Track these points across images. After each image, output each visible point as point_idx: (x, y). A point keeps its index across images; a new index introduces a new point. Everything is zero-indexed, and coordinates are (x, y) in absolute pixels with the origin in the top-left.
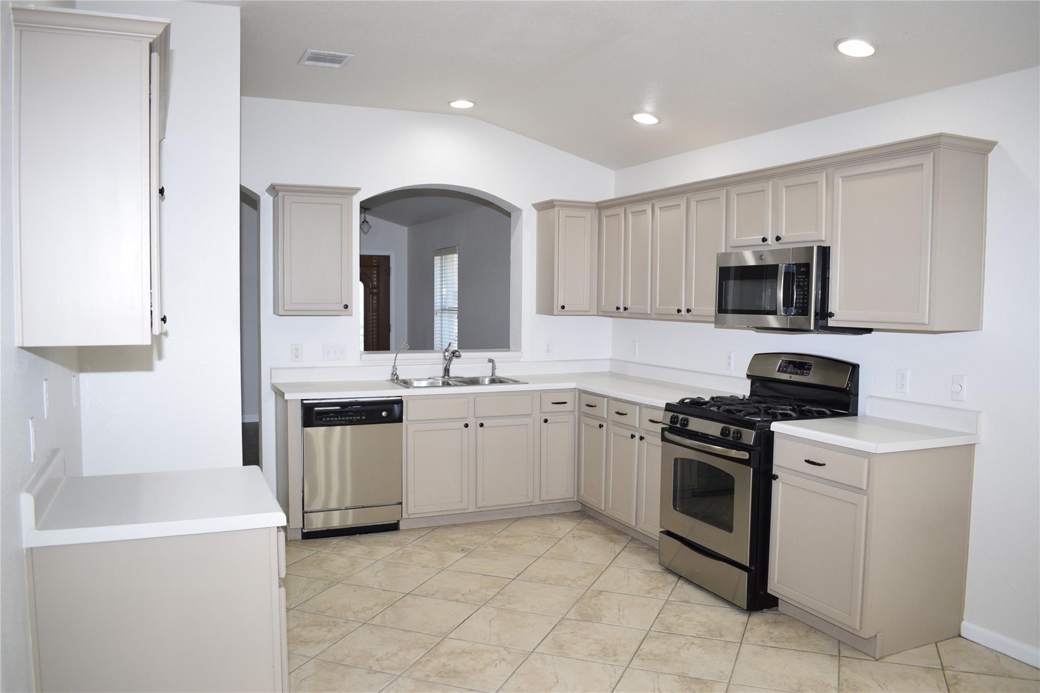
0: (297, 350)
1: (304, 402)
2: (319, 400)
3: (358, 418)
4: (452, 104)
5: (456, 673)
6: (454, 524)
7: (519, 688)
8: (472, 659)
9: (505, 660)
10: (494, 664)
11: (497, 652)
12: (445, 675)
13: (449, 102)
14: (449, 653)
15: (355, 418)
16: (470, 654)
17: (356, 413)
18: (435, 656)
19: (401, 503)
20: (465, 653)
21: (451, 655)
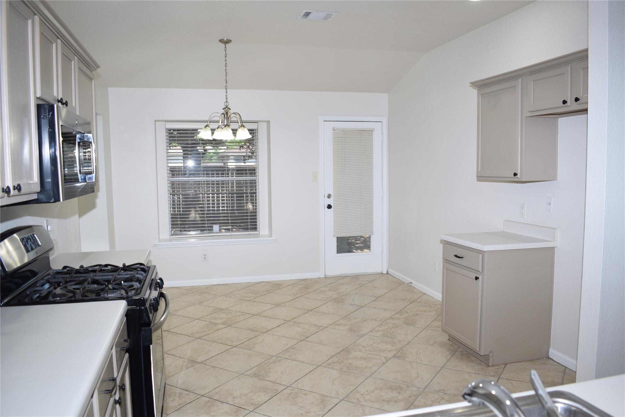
5: (392, 389)
7: (356, 378)
8: (382, 397)
9: (361, 394)
10: (369, 392)
11: (365, 401)
12: (398, 388)
14: (397, 401)
16: (383, 400)
18: (406, 400)
20: (387, 401)
21: (396, 400)
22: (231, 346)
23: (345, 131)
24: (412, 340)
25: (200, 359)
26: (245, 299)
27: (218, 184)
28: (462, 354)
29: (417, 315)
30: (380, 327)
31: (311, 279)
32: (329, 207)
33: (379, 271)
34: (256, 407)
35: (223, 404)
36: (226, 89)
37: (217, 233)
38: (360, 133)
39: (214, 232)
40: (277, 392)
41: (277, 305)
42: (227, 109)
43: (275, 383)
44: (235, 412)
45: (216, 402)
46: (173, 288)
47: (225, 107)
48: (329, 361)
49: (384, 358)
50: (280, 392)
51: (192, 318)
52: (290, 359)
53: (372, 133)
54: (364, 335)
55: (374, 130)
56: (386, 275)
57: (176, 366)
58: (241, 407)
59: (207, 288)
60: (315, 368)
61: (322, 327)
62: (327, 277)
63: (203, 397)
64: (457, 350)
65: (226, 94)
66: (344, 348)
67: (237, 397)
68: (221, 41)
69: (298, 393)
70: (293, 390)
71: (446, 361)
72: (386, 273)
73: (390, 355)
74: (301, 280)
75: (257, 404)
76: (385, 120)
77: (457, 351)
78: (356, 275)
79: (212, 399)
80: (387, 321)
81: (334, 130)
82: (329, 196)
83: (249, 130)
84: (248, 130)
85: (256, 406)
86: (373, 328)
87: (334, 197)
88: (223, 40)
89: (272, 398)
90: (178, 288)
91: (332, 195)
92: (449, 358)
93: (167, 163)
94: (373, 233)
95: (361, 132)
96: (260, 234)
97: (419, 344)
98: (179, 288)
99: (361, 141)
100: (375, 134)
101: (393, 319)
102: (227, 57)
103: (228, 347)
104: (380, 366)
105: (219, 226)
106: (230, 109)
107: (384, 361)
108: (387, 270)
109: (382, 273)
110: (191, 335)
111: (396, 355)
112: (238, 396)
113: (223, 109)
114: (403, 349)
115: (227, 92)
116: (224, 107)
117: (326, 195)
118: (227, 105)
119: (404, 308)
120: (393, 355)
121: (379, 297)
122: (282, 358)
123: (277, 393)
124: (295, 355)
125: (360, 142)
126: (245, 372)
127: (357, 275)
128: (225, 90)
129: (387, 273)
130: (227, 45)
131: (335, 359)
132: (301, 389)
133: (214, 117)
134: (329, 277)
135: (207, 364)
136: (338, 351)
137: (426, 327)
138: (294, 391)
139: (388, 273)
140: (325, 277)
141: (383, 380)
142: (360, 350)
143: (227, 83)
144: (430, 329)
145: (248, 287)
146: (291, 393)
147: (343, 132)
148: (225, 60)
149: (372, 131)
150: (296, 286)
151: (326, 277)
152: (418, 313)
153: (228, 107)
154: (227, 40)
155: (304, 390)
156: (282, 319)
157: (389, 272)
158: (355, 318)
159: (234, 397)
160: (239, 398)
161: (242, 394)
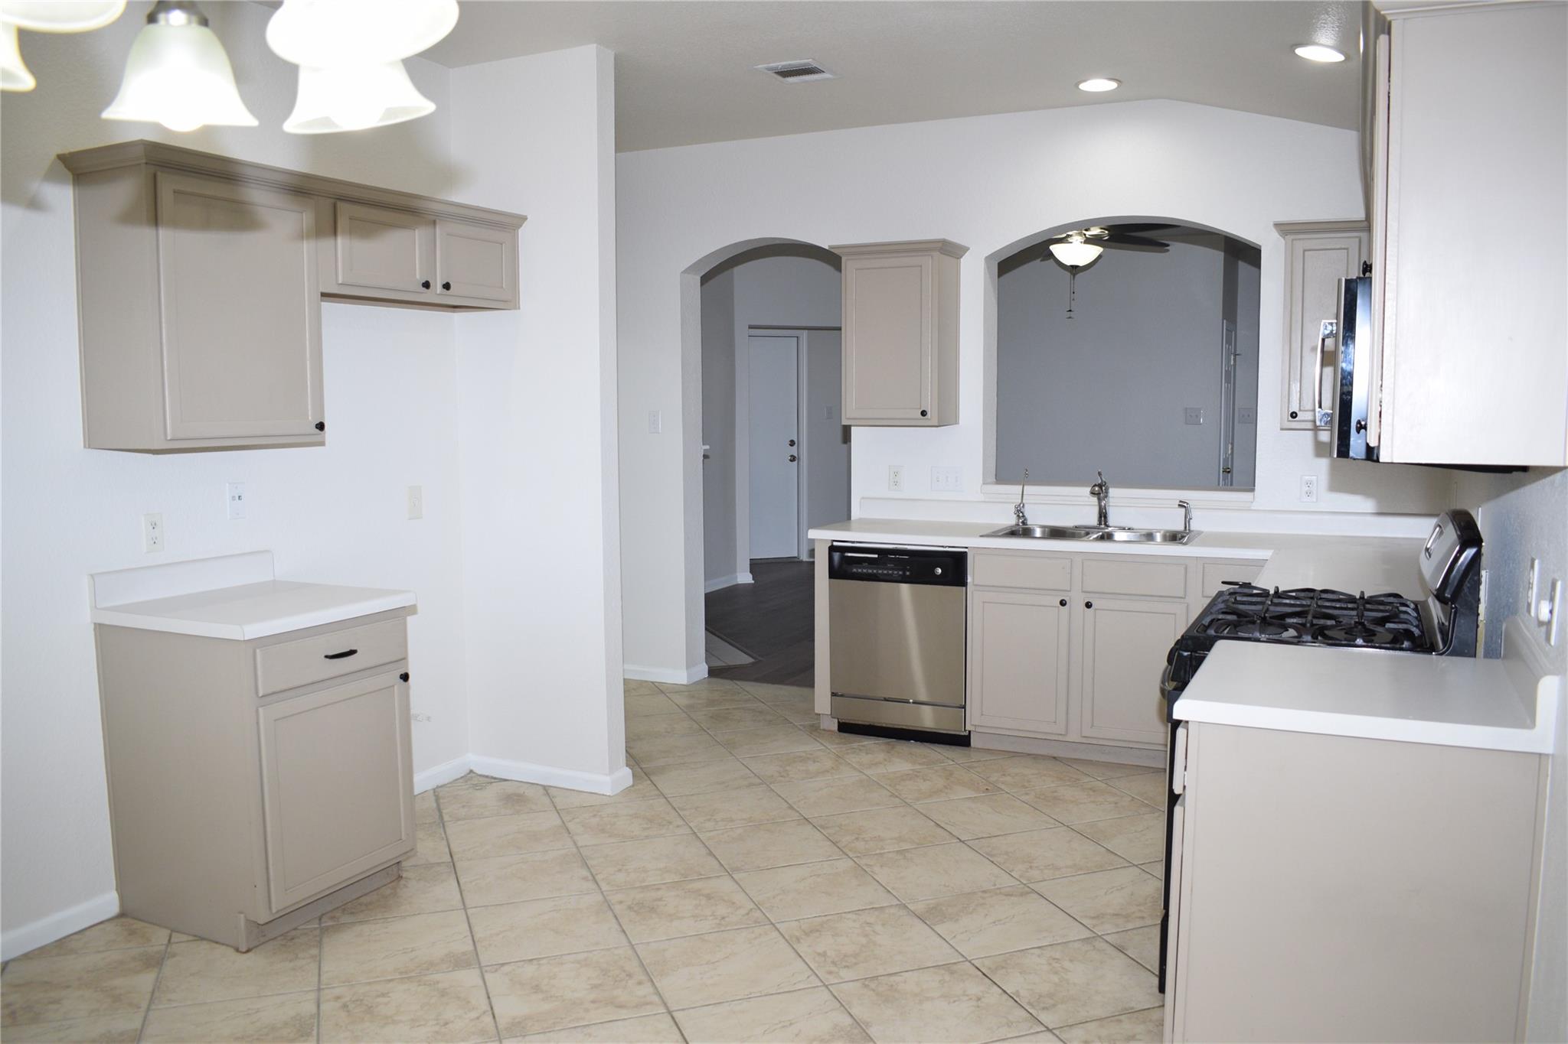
0: (896, 474)
1: (835, 544)
2: (853, 542)
3: (900, 573)
4: (1083, 86)
6: (1055, 755)
13: (1077, 85)
15: (896, 572)
17: (900, 564)
19: (964, 707)
159: (979, 999)
160: (967, 995)
161: (952, 1001)
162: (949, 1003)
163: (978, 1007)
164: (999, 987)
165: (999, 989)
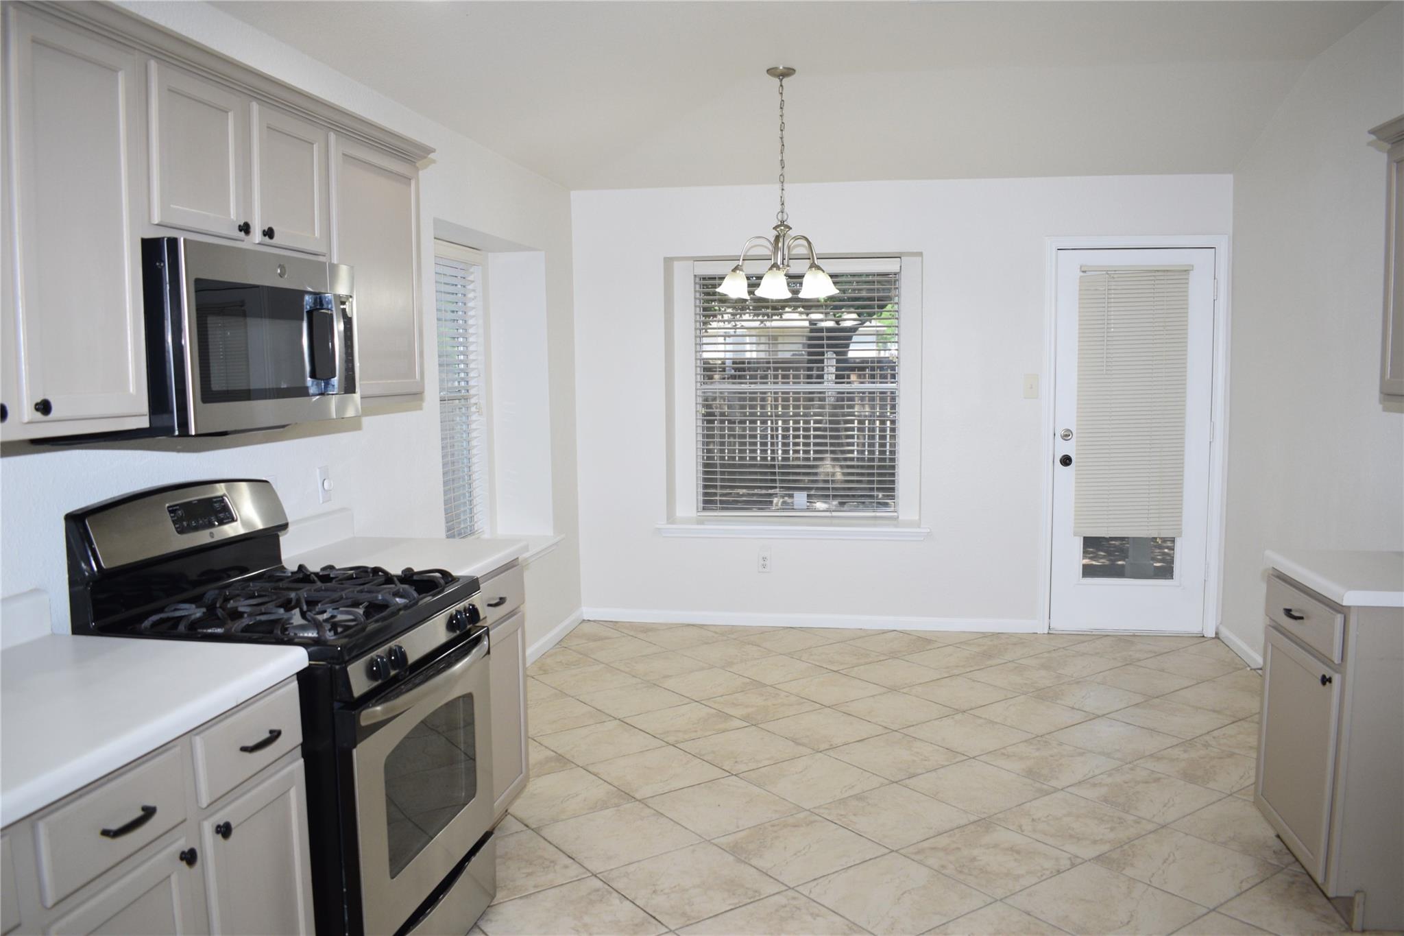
7: (961, 899)
22: (727, 771)
23: (1111, 274)
24: (1175, 821)
25: (644, 792)
26: (828, 667)
27: (797, 399)
28: (1293, 883)
29: (1231, 755)
30: (1110, 775)
31: (1010, 635)
32: (1066, 461)
33: (1195, 628)
34: (688, 923)
35: (622, 903)
36: (782, 182)
37: (802, 510)
38: (1153, 278)
39: (795, 507)
40: (755, 897)
41: (893, 690)
42: (782, 228)
43: (767, 875)
44: (636, 925)
45: (610, 893)
46: (693, 625)
47: (780, 223)
48: (926, 844)
49: (1070, 859)
50: (762, 899)
51: (688, 698)
52: (835, 823)
53: (1186, 277)
54: (1056, 790)
55: (1192, 270)
56: (1213, 641)
57: (585, 800)
58: (654, 918)
59: (762, 633)
60: (879, 854)
61: (963, 755)
62: (1054, 632)
63: (593, 877)
64: (1283, 869)
65: (782, 193)
66: (983, 816)
67: (662, 891)
68: (771, 72)
69: (799, 909)
70: (794, 898)
71: (1233, 894)
72: (1214, 636)
73: (1089, 852)
74: (985, 635)
75: (694, 918)
76: (1223, 245)
77: (1285, 870)
78: (1131, 634)
79: (609, 885)
80: (1138, 762)
81: (1083, 272)
82: (1067, 436)
83: (832, 276)
84: (830, 276)
85: (689, 920)
86: (1090, 775)
87: (1077, 437)
88: (776, 68)
89: (736, 908)
90: (701, 626)
91: (1074, 432)
92: (1245, 886)
93: (696, 352)
94: (1181, 533)
95: (1157, 274)
96: (900, 518)
97: (1187, 834)
98: (705, 627)
99: (1154, 297)
100: (1194, 277)
101: (1159, 759)
102: (785, 108)
103: (717, 773)
104: (1044, 877)
105: (808, 496)
106: (791, 228)
107: (1065, 863)
108: (1217, 628)
109: (1203, 636)
110: (661, 734)
111: (1107, 855)
112: (666, 891)
113: (774, 228)
114: (1136, 842)
115: (783, 190)
116: (775, 225)
117: (1060, 432)
118: (782, 218)
119: (1208, 733)
120: (1098, 853)
121: (1157, 697)
122: (820, 818)
123: (752, 900)
124: (855, 815)
125: (1152, 299)
126: (718, 837)
127: (1134, 636)
128: (778, 186)
129: (1217, 637)
130: (785, 81)
131: (943, 841)
132: (815, 901)
133: (752, 247)
134: (1059, 634)
135: (650, 805)
136: (963, 822)
137: (1234, 793)
138: (795, 903)
139: (1219, 638)
140: (1048, 633)
141: (1029, 914)
142: (1020, 827)
143: (783, 168)
144: (1245, 798)
145: (854, 639)
146: (785, 906)
147: (1107, 276)
148: (781, 116)
149: (1185, 271)
150: (964, 649)
151: (1050, 632)
152: (1237, 751)
153: (785, 223)
154: (784, 68)
155: (818, 903)
156: (880, 725)
157: (1221, 636)
158: (1061, 744)
159: (654, 892)
160: (665, 894)
161: (677, 888)
162: (679, 885)
163: (654, 885)
164: (638, 907)
165: (638, 904)
